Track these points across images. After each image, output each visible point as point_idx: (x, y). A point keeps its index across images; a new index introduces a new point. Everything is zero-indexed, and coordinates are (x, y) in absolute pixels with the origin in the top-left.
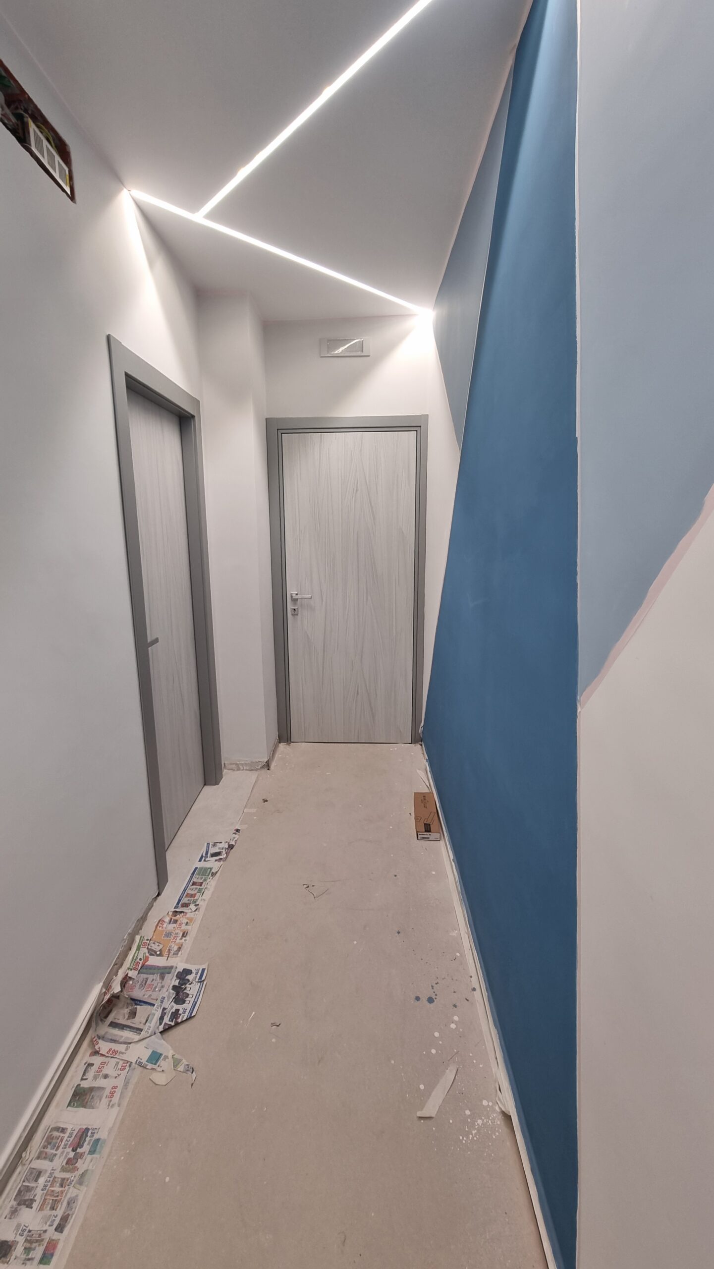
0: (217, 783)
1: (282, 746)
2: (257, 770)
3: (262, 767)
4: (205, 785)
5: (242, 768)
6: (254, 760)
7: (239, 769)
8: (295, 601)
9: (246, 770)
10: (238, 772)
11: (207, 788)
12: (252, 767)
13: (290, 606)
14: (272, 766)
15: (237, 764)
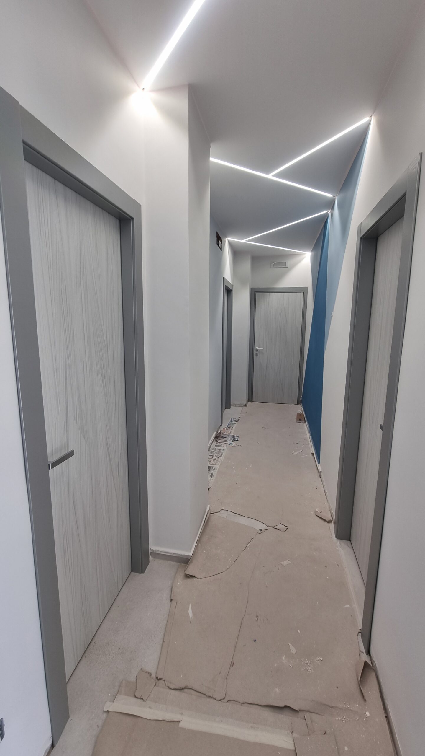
0: (230, 408)
1: (249, 403)
2: (242, 407)
3: (244, 406)
4: (226, 408)
5: (237, 406)
6: (241, 403)
7: (236, 406)
8: (257, 350)
9: (238, 406)
10: (236, 407)
11: (226, 409)
12: (240, 406)
13: (255, 352)
14: (247, 406)
15: (235, 404)
